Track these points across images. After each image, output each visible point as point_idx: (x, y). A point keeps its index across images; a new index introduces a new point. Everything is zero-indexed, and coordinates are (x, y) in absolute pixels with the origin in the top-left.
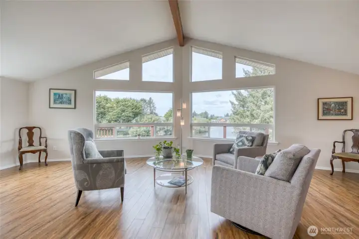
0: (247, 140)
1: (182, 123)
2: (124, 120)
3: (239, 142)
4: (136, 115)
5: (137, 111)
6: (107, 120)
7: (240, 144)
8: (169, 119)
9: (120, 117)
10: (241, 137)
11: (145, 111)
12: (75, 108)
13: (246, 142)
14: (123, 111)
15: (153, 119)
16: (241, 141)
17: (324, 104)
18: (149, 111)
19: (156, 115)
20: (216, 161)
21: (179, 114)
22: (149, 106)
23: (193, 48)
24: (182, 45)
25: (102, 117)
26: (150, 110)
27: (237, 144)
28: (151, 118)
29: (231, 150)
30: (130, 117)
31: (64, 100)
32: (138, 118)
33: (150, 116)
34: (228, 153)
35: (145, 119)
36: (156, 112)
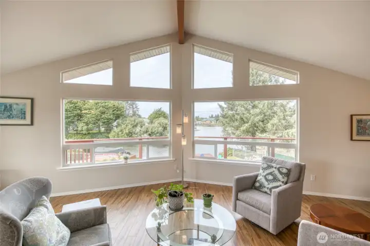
0: (281, 173)
1: (184, 143)
2: (104, 123)
3: (268, 174)
4: (118, 117)
5: (119, 112)
6: (84, 123)
7: (270, 177)
8: (154, 121)
9: (99, 120)
10: (269, 167)
11: (127, 112)
12: (32, 124)
13: (280, 177)
14: (103, 113)
15: (137, 121)
16: (271, 174)
17: (359, 121)
18: (131, 112)
19: (140, 117)
20: (238, 202)
21: (179, 130)
22: (131, 107)
23: (195, 47)
24: (181, 42)
25: (78, 120)
26: (133, 112)
27: (265, 176)
28: (134, 121)
29: (257, 184)
30: (111, 119)
31: (14, 113)
32: (119, 121)
33: (133, 119)
34: (252, 188)
35: (128, 122)
36: (139, 114)
